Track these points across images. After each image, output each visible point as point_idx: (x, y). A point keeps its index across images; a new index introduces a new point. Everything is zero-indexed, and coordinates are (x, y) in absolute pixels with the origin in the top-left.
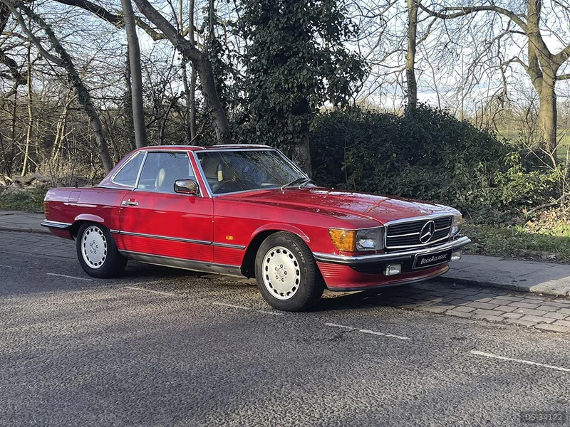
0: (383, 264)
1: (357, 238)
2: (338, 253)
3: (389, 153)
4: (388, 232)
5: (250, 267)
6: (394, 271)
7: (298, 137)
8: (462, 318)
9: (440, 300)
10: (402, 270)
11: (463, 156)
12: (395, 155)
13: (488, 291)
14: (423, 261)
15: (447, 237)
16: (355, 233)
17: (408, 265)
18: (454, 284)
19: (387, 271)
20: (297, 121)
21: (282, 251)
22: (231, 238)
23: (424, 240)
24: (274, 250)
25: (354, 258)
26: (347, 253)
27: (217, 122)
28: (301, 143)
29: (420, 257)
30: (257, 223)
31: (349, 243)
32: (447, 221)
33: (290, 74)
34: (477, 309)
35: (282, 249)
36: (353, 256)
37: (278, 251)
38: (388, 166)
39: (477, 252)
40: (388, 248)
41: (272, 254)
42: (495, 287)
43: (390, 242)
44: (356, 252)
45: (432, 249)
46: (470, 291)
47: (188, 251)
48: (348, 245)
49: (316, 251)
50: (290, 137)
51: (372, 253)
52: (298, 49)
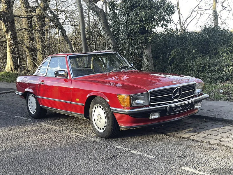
0: (147, 114)
1: (132, 99)
2: (122, 107)
3: (191, 50)
4: (150, 95)
5: (87, 114)
6: (156, 116)
7: (145, 45)
10: (160, 115)
12: (194, 51)
13: (221, 123)
14: (174, 110)
15: (193, 95)
16: (130, 96)
18: (205, 119)
19: (150, 117)
20: (142, 37)
21: (99, 106)
22: (78, 100)
24: (96, 106)
25: (131, 110)
26: (127, 108)
28: (146, 48)
31: (128, 102)
34: (209, 135)
35: (99, 105)
36: (131, 109)
37: (98, 106)
38: (191, 56)
39: (227, 99)
40: (152, 103)
41: (96, 108)
42: (225, 121)
43: (152, 100)
44: (132, 107)
45: (181, 103)
48: (127, 104)
49: (112, 107)
50: (141, 45)
51: (142, 107)
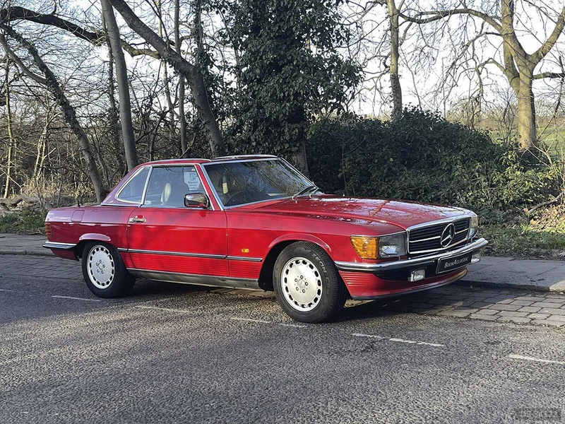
0: (407, 270)
1: (379, 245)
2: (360, 261)
3: (386, 158)
4: (410, 237)
5: (268, 279)
6: (417, 276)
7: (295, 146)
8: (489, 321)
9: (461, 304)
10: (426, 276)
11: (459, 157)
12: (391, 160)
13: (508, 292)
14: (447, 265)
15: (466, 239)
16: (378, 239)
17: (431, 269)
18: (471, 287)
19: (412, 278)
20: (294, 129)
21: (301, 261)
22: (247, 251)
23: (445, 243)
24: (293, 261)
25: (378, 266)
26: (370, 260)
27: (211, 134)
28: (298, 152)
29: (444, 261)
30: (273, 235)
31: (372, 250)
32: (464, 223)
33: (285, 83)
34: (501, 311)
35: (301, 259)
36: (378, 263)
37: (297, 262)
38: (386, 171)
39: (486, 253)
40: (411, 253)
41: (291, 265)
42: (514, 288)
43: (413, 247)
44: (380, 259)
45: (454, 252)
46: (489, 293)
47: (203, 266)
48: (371, 252)
49: (338, 260)
50: (287, 146)
51: (396, 259)
52: (292, 57)
